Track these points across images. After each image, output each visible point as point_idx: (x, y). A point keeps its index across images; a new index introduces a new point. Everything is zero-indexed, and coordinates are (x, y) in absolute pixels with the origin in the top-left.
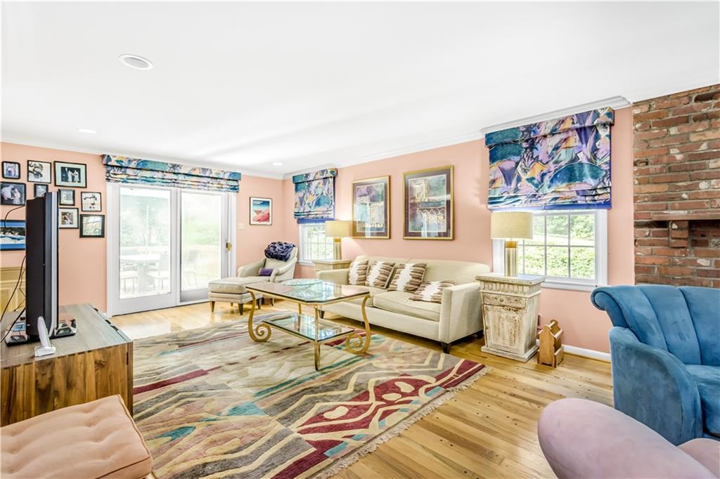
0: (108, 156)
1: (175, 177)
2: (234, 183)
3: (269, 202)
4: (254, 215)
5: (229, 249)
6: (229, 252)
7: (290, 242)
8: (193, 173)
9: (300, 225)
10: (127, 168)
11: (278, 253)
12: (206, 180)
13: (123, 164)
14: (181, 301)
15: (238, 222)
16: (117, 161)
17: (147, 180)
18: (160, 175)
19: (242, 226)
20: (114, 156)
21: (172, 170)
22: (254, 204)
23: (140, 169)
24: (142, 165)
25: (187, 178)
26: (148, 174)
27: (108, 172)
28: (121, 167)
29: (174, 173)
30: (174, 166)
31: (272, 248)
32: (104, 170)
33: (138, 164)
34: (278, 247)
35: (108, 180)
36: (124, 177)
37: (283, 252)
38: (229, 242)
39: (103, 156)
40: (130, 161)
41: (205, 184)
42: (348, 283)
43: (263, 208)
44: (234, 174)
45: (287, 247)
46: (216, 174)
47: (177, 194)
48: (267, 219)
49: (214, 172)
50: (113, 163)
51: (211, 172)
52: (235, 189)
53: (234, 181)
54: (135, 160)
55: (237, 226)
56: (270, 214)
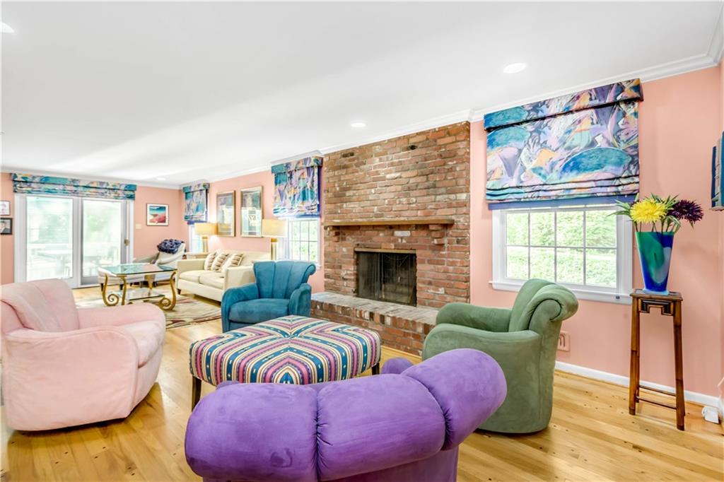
0: (15, 174)
1: (75, 189)
2: (131, 193)
3: (164, 208)
4: (150, 217)
5: (127, 245)
6: (127, 247)
7: (180, 240)
8: (91, 185)
9: (190, 226)
10: (32, 182)
11: (168, 248)
12: (103, 191)
13: (28, 180)
14: (82, 284)
15: (135, 222)
16: (23, 178)
17: (49, 191)
18: (61, 187)
19: (139, 226)
20: (20, 174)
21: (72, 183)
22: (151, 209)
23: (43, 183)
24: (45, 180)
25: (86, 189)
26: (50, 187)
27: (15, 186)
28: (26, 182)
29: (75, 186)
30: (73, 181)
31: (163, 244)
32: (12, 184)
33: (41, 180)
34: (168, 243)
35: (15, 192)
36: (29, 189)
37: (171, 247)
38: (127, 238)
39: (11, 174)
40: (34, 177)
41: (103, 194)
42: (203, 269)
43: (160, 213)
44: (130, 186)
45: (176, 244)
46: (113, 186)
47: (78, 202)
48: (164, 221)
49: (110, 185)
50: (19, 178)
51: (108, 184)
52: (131, 197)
53: (130, 191)
54: (38, 176)
55: (135, 227)
56: (167, 217)
